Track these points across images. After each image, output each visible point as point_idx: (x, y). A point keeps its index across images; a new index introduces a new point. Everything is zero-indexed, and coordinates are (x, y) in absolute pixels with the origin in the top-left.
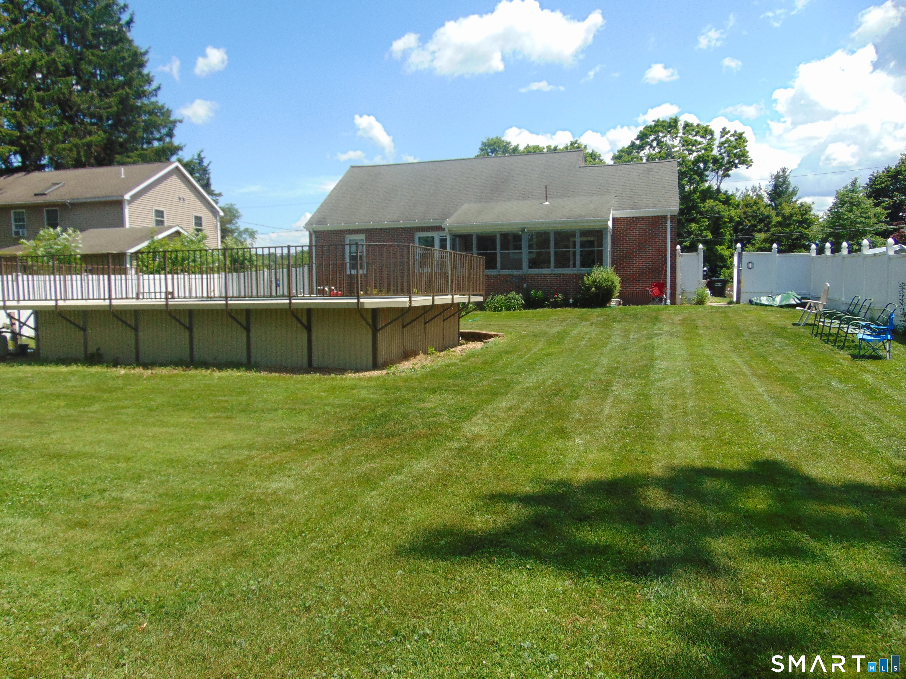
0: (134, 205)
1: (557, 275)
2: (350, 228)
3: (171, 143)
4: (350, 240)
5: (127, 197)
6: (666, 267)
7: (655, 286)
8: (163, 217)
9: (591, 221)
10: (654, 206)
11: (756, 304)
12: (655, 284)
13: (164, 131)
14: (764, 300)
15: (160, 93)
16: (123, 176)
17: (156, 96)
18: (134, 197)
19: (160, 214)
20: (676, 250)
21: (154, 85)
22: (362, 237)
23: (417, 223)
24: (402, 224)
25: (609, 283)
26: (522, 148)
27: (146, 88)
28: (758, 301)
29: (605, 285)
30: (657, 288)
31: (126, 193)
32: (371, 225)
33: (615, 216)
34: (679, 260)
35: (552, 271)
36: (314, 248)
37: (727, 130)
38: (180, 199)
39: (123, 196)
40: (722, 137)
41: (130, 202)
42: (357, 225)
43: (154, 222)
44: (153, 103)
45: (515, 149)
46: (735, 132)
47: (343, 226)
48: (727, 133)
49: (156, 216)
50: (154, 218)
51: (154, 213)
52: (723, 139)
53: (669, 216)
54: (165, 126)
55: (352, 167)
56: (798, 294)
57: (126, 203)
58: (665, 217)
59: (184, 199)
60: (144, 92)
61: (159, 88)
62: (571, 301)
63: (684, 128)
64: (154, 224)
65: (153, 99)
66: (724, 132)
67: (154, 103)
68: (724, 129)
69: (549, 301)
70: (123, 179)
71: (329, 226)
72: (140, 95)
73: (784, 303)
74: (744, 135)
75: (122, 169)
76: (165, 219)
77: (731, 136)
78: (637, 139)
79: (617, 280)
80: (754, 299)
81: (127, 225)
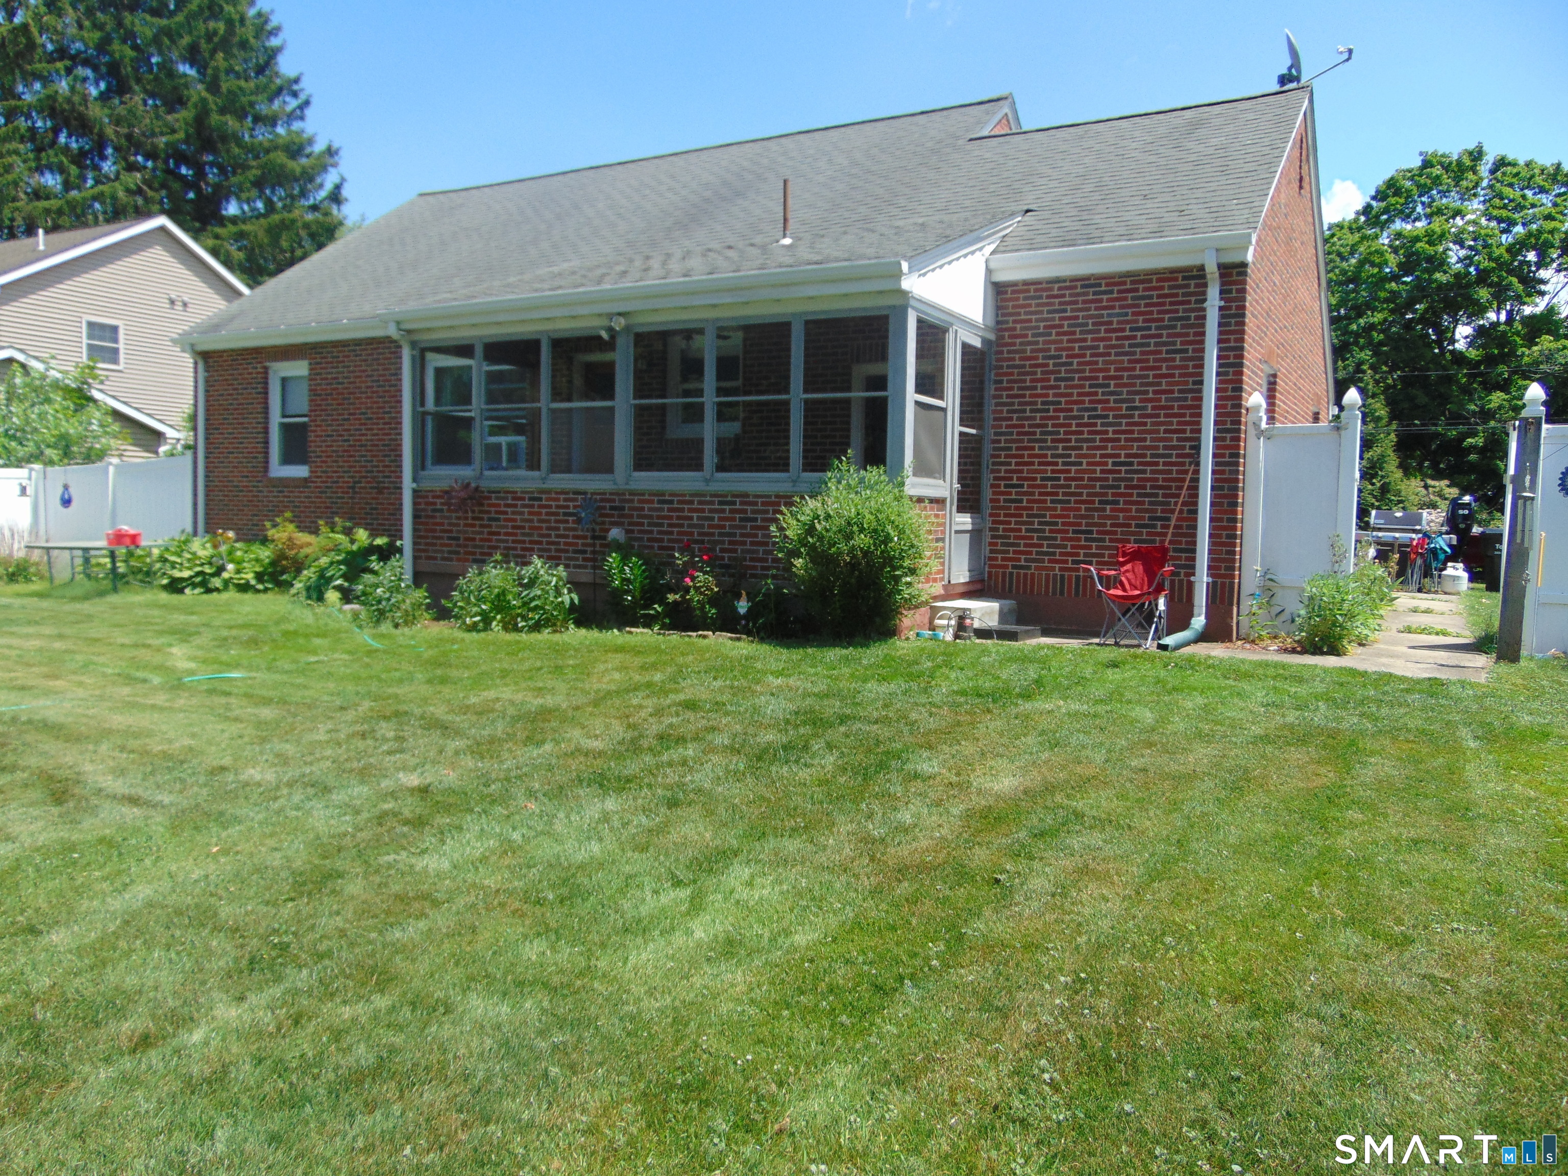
1: (724, 499)
4: (283, 379)
6: (1196, 480)
7: (1134, 556)
8: (113, 340)
12: (1131, 546)
15: (309, 112)
17: (302, 118)
19: (104, 332)
22: (305, 369)
30: (1139, 568)
32: (314, 331)
33: (1003, 277)
34: (1258, 451)
35: (707, 481)
38: (172, 302)
42: (282, 333)
43: (85, 351)
47: (252, 335)
49: (91, 337)
50: (86, 341)
51: (83, 330)
53: (1211, 268)
58: (1197, 274)
59: (185, 305)
62: (743, 606)
64: (85, 356)
69: (662, 601)
71: (223, 337)
76: (121, 346)
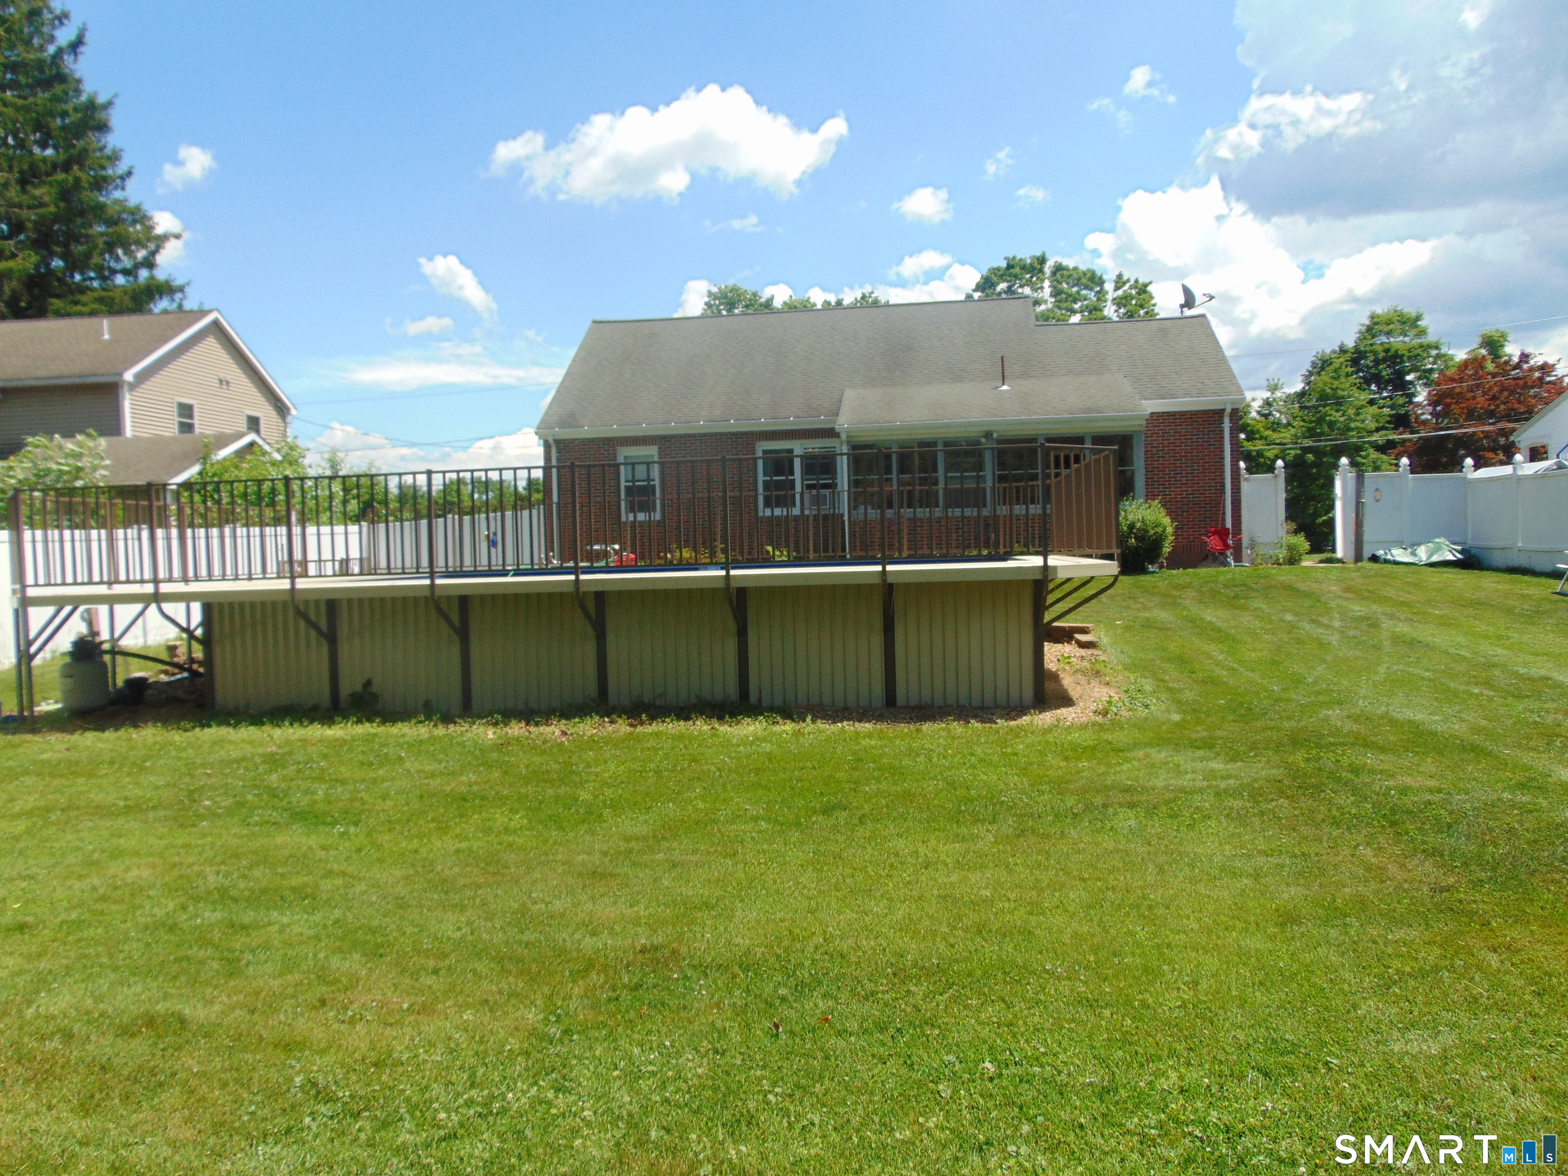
0: (139, 392)
2: (632, 434)
3: (152, 277)
4: (626, 458)
5: (129, 376)
6: (1224, 500)
7: (1214, 533)
8: (191, 417)
9: (1113, 419)
10: (1200, 394)
11: (1386, 561)
12: (1213, 530)
13: (141, 254)
14: (1399, 555)
15: (131, 183)
16: (106, 337)
17: (123, 189)
18: (142, 377)
19: (186, 410)
20: (1238, 468)
21: (122, 168)
22: (652, 451)
23: (764, 423)
24: (733, 425)
25: (1160, 530)
26: (778, 303)
27: (110, 172)
28: (1389, 557)
29: (1152, 532)
30: (1217, 537)
31: (126, 369)
32: (673, 428)
34: (1245, 487)
36: (554, 471)
37: (1125, 278)
38: (221, 381)
39: (120, 375)
40: (1117, 288)
41: (133, 386)
42: (644, 429)
43: (176, 426)
44: (117, 202)
45: (768, 304)
46: (1136, 281)
47: (614, 430)
48: (1124, 283)
49: (181, 415)
50: (177, 419)
51: (176, 410)
52: (1120, 292)
53: (1228, 411)
54: (144, 246)
55: (594, 322)
56: (1455, 544)
57: (126, 387)
58: (1221, 412)
59: (228, 383)
60: (105, 179)
61: (129, 173)
63: (1054, 273)
64: (176, 431)
65: (118, 194)
66: (1120, 282)
67: (121, 201)
68: (1120, 276)
70: (109, 342)
71: (586, 431)
72: (100, 184)
73: (1435, 558)
74: (1149, 288)
75: (106, 323)
76: (196, 421)
77: (1131, 288)
78: (975, 290)
79: (1167, 524)
80: (1380, 553)
81: (129, 432)
